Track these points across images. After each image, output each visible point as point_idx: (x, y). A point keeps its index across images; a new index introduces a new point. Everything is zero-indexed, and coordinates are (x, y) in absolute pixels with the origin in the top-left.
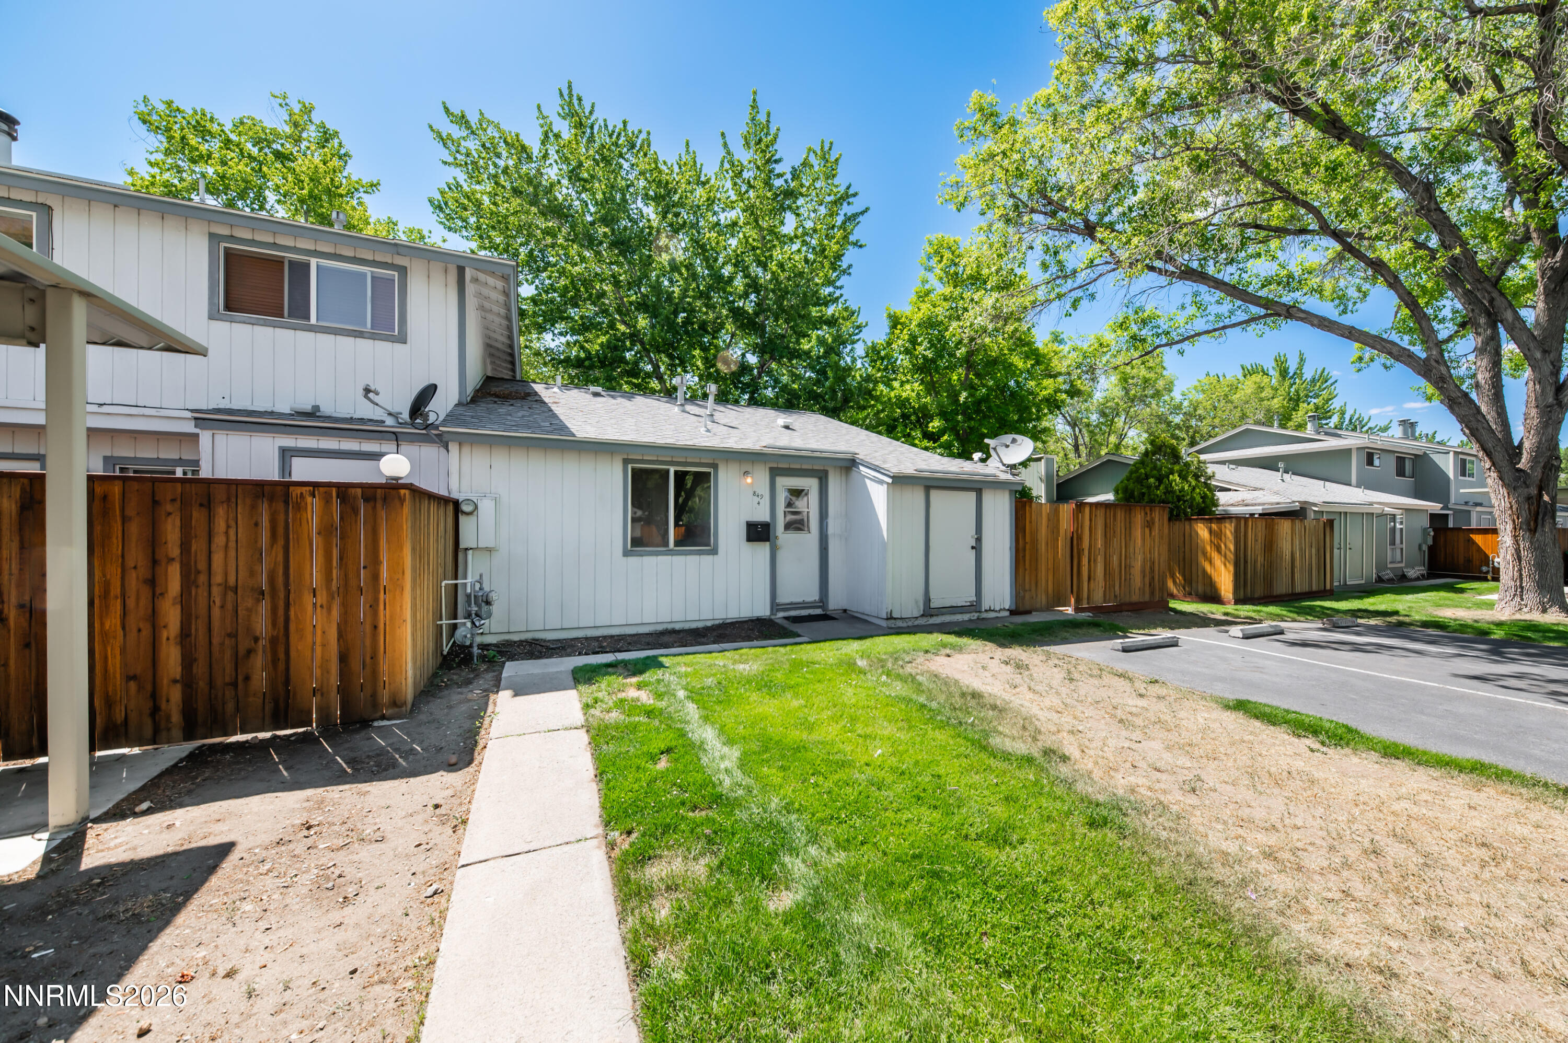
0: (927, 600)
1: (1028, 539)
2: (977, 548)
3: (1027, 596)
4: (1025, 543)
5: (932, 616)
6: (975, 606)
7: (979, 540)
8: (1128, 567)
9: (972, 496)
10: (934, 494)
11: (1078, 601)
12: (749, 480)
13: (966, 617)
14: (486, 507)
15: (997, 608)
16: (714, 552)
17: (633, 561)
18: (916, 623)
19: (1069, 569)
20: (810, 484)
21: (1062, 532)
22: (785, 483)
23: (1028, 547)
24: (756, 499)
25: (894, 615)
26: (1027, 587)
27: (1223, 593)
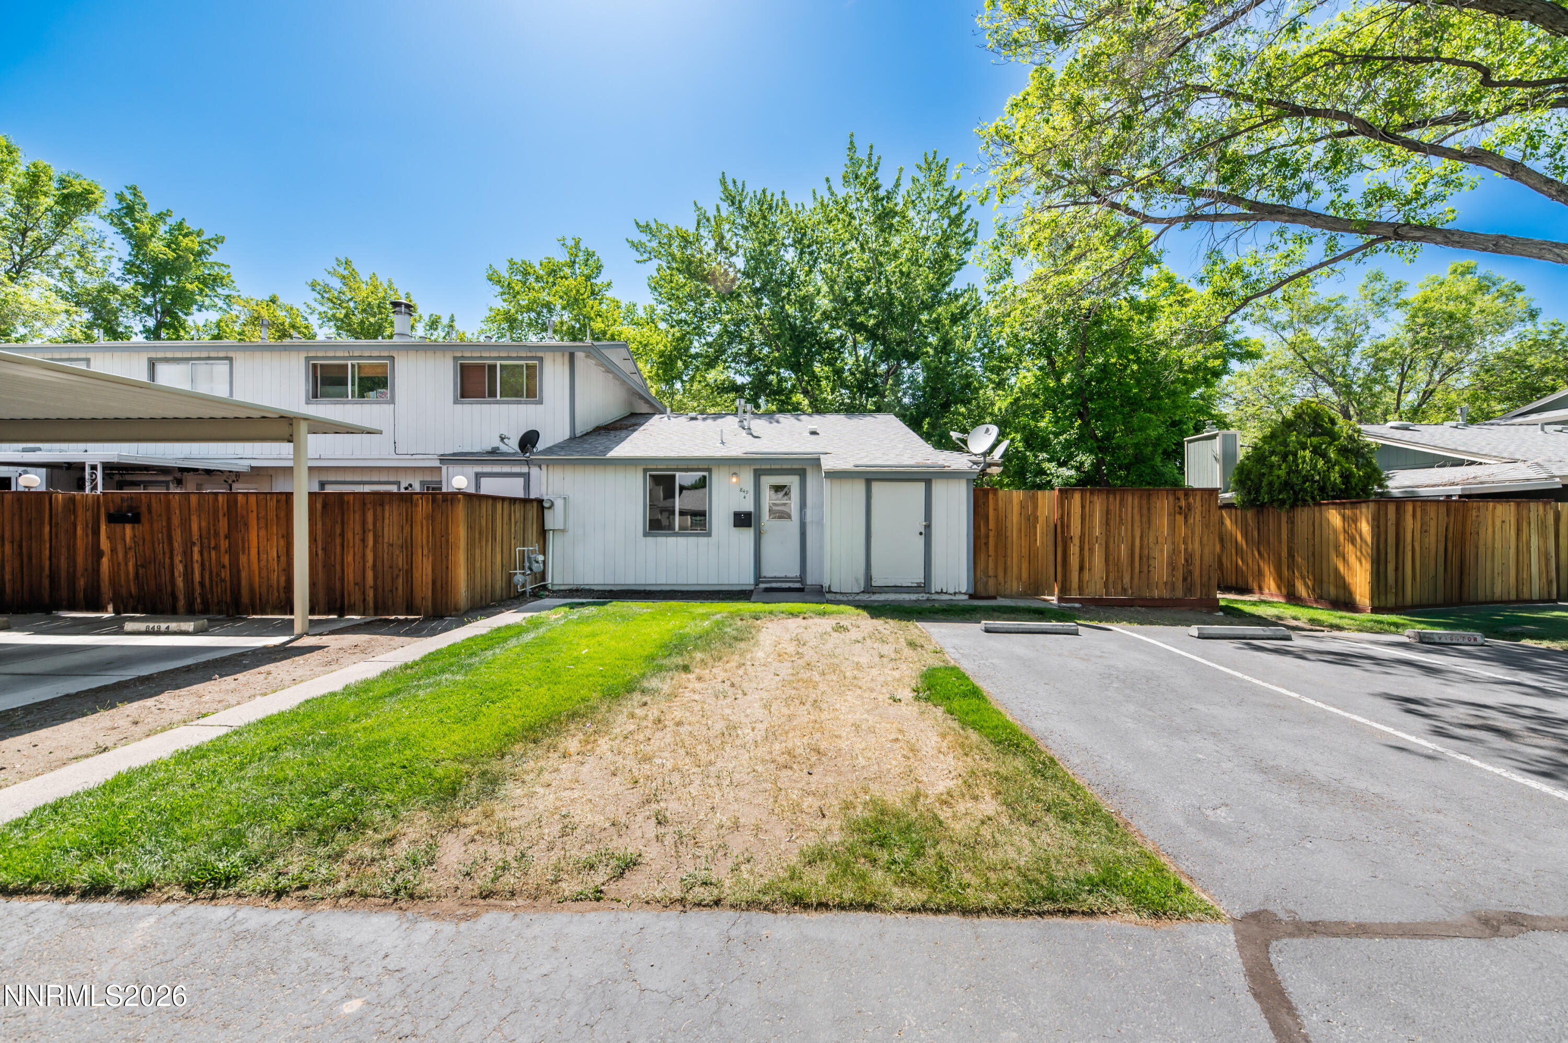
0: (868, 577)
1: (992, 525)
2: (927, 533)
3: (992, 582)
4: (988, 530)
5: (874, 593)
6: (924, 587)
7: (928, 527)
8: (1146, 559)
9: (922, 486)
10: (876, 487)
11: (1064, 590)
12: (734, 480)
13: (914, 597)
14: (559, 504)
15: (951, 591)
16: (709, 535)
17: (650, 540)
18: (857, 598)
19: (1052, 557)
20: (793, 481)
21: (1041, 520)
22: (768, 481)
23: (991, 534)
24: (743, 494)
25: (833, 589)
26: (991, 573)
27: (1358, 598)
